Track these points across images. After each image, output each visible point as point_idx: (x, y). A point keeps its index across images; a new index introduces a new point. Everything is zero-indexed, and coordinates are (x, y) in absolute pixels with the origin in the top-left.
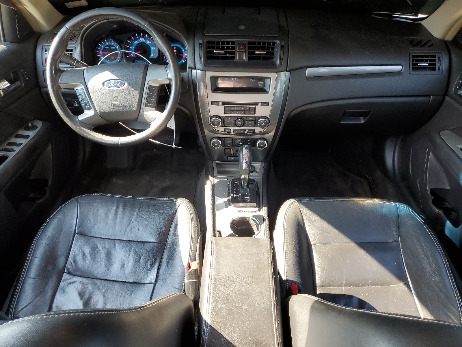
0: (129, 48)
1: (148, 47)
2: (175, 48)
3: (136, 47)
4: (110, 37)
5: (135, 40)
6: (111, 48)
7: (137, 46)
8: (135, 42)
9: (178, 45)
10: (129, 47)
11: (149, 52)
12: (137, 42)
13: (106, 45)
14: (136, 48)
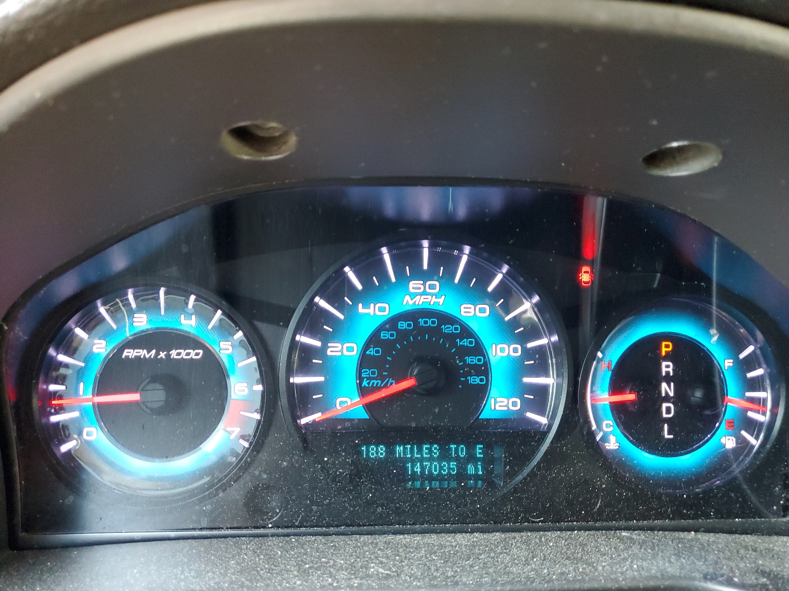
0: (320, 353)
1: (465, 342)
2: (666, 348)
3: (374, 340)
4: (174, 271)
5: (370, 293)
6: (174, 353)
7: (385, 335)
8: (371, 311)
9: (686, 328)
10: (325, 347)
11: (475, 380)
12: (382, 310)
13: (128, 333)
14: (371, 352)
